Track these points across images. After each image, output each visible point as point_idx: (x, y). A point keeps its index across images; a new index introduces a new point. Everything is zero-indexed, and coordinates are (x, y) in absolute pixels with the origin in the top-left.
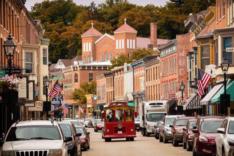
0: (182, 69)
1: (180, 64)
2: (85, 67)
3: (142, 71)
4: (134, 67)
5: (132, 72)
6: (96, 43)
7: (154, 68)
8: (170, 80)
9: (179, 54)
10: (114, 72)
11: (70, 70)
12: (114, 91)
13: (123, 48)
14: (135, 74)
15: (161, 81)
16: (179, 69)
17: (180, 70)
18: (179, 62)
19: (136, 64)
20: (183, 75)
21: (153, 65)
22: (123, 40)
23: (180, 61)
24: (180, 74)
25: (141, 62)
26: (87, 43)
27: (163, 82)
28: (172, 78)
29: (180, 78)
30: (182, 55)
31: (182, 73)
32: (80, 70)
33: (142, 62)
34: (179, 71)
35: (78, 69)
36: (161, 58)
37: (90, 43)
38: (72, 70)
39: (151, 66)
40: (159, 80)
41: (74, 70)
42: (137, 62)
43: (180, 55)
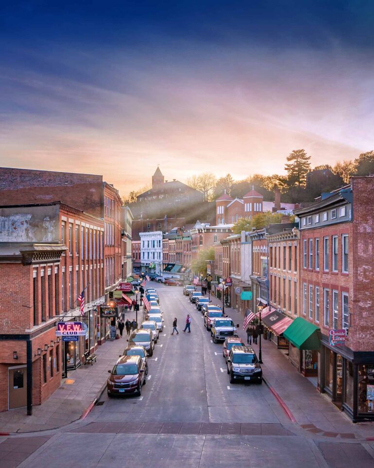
0: (366, 267)
1: (361, 254)
2: (210, 229)
3: (265, 248)
4: (254, 239)
5: (251, 245)
6: (228, 206)
7: (285, 247)
8: (325, 285)
9: (357, 227)
10: (230, 241)
11: (195, 232)
12: (230, 264)
13: (251, 210)
14: (254, 248)
15: (300, 276)
16: (356, 267)
17: (360, 269)
18: (357, 247)
19: (255, 234)
20: (367, 281)
21: (283, 241)
22: (251, 204)
23: (361, 246)
24: (360, 278)
25: (262, 233)
26: (220, 207)
27: (304, 281)
28: (332, 282)
29: (359, 289)
30: (365, 228)
31: (366, 277)
32: (205, 232)
33: (264, 234)
34: (357, 270)
35: (203, 231)
36: (300, 231)
37: (223, 207)
38: (197, 232)
39: (279, 242)
40: (295, 273)
41: (199, 232)
42: (257, 232)
43: (361, 230)
